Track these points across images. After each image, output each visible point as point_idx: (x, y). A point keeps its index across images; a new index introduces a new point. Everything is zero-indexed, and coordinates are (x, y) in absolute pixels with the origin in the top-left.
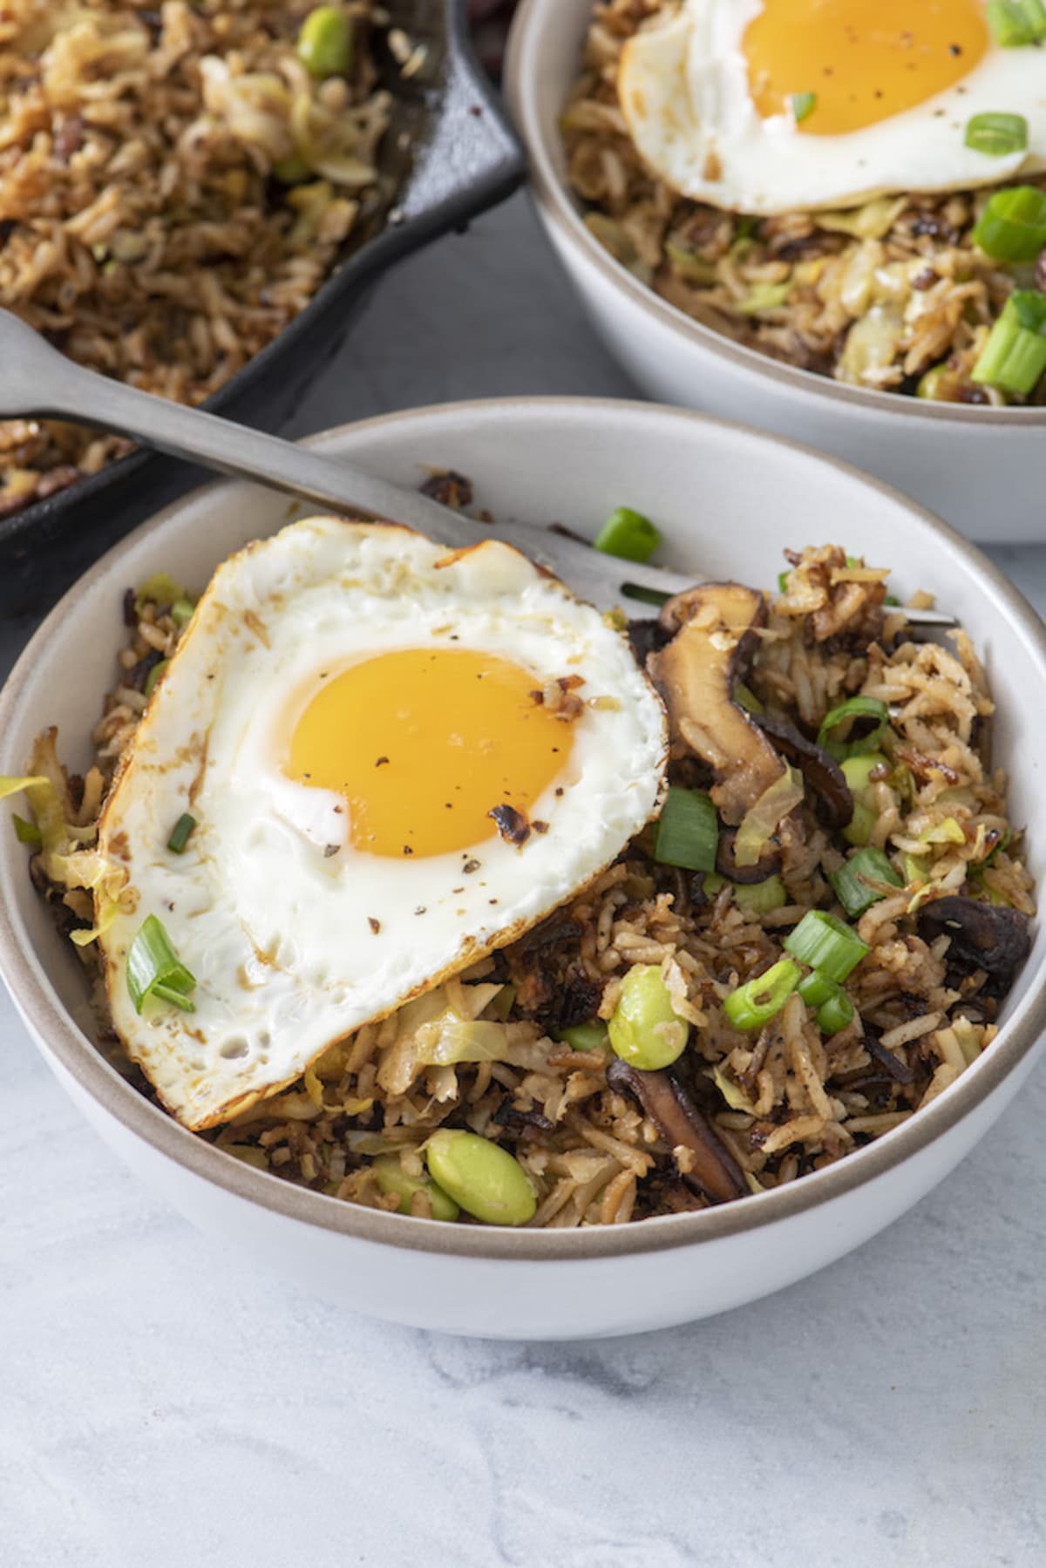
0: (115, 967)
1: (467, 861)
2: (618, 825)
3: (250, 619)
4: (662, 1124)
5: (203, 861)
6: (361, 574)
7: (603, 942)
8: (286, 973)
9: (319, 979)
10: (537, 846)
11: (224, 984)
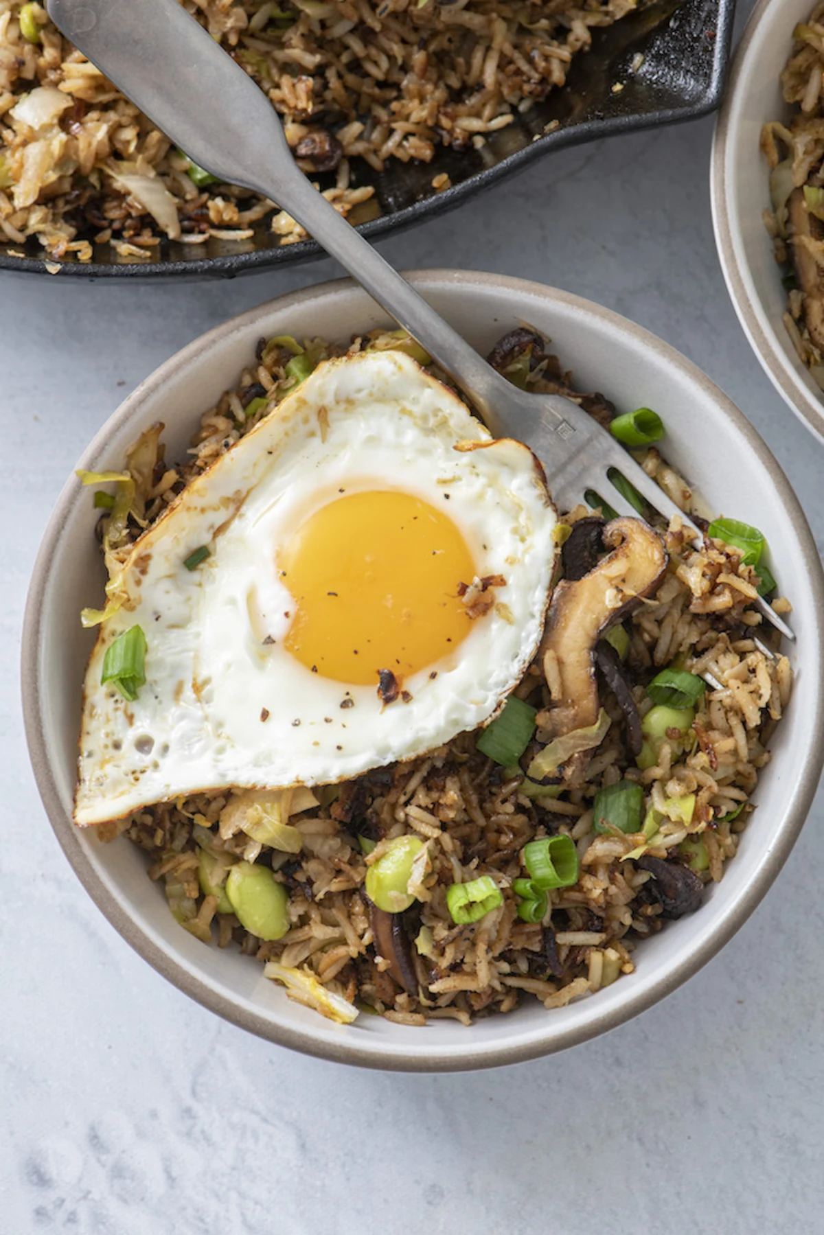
0: (103, 641)
1: (347, 697)
2: (456, 722)
3: (322, 413)
4: (377, 937)
5: (200, 585)
6: (417, 410)
7: (403, 799)
8: (202, 708)
9: (220, 725)
10: (396, 711)
11: (165, 689)
